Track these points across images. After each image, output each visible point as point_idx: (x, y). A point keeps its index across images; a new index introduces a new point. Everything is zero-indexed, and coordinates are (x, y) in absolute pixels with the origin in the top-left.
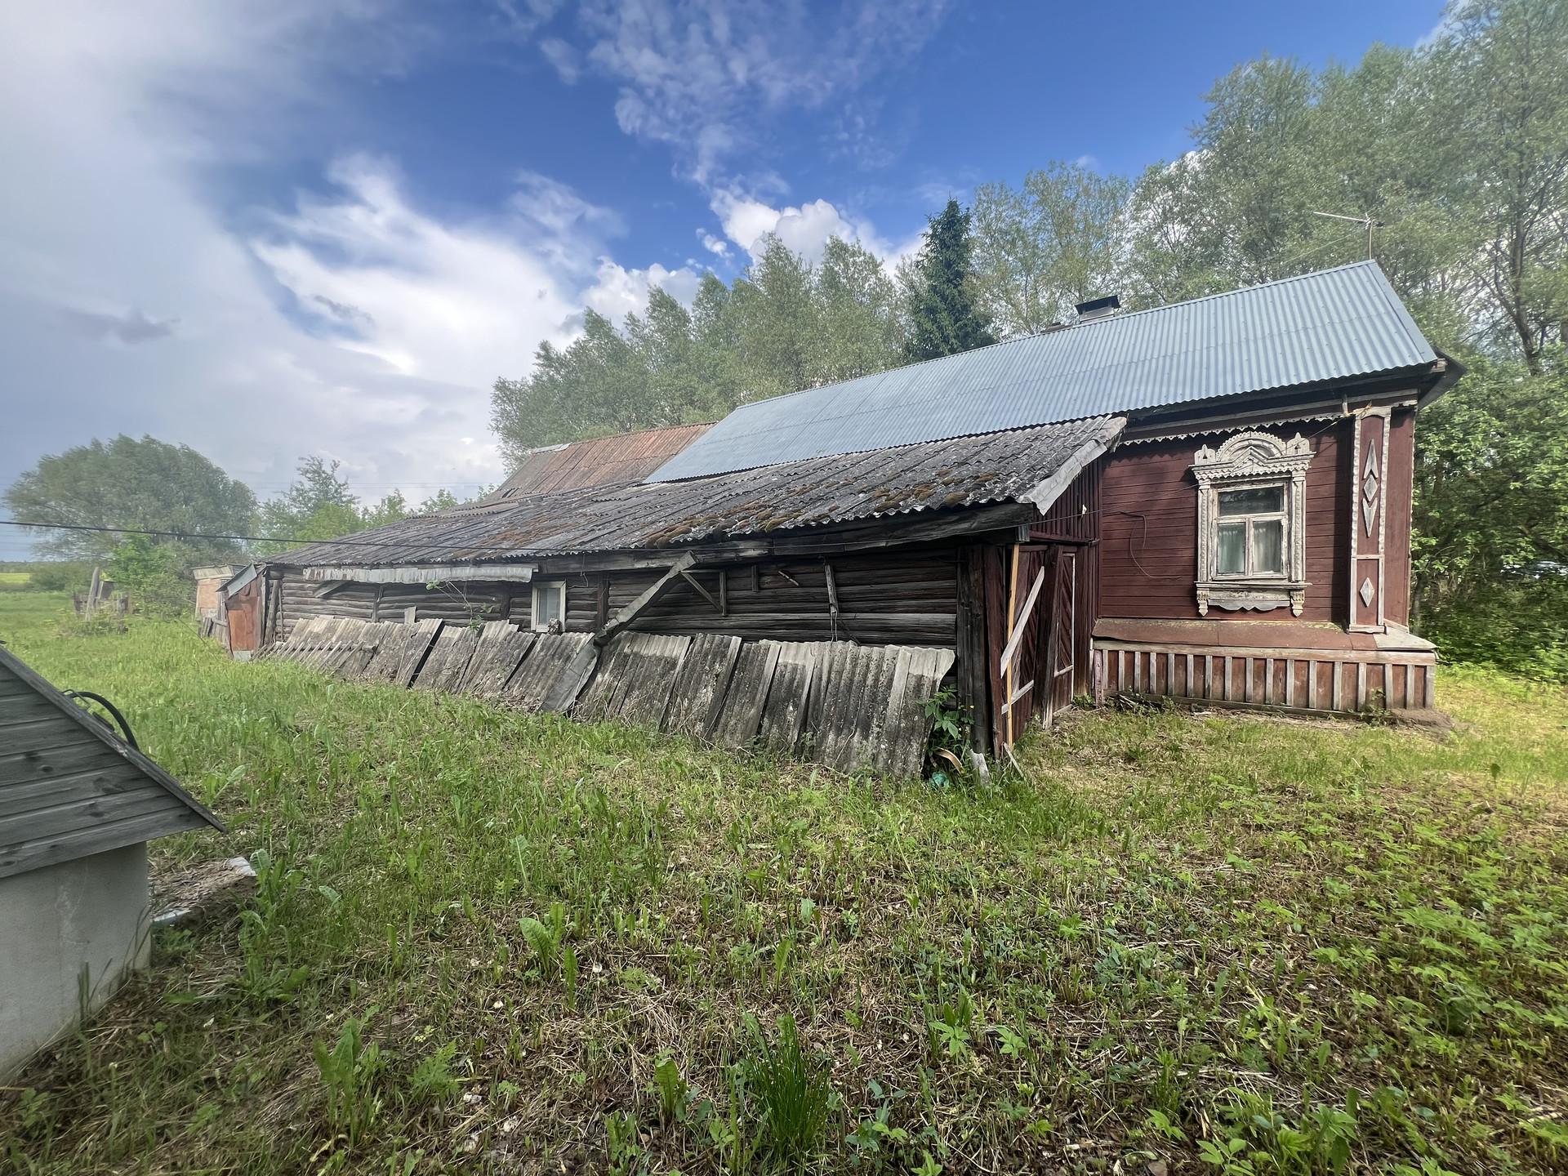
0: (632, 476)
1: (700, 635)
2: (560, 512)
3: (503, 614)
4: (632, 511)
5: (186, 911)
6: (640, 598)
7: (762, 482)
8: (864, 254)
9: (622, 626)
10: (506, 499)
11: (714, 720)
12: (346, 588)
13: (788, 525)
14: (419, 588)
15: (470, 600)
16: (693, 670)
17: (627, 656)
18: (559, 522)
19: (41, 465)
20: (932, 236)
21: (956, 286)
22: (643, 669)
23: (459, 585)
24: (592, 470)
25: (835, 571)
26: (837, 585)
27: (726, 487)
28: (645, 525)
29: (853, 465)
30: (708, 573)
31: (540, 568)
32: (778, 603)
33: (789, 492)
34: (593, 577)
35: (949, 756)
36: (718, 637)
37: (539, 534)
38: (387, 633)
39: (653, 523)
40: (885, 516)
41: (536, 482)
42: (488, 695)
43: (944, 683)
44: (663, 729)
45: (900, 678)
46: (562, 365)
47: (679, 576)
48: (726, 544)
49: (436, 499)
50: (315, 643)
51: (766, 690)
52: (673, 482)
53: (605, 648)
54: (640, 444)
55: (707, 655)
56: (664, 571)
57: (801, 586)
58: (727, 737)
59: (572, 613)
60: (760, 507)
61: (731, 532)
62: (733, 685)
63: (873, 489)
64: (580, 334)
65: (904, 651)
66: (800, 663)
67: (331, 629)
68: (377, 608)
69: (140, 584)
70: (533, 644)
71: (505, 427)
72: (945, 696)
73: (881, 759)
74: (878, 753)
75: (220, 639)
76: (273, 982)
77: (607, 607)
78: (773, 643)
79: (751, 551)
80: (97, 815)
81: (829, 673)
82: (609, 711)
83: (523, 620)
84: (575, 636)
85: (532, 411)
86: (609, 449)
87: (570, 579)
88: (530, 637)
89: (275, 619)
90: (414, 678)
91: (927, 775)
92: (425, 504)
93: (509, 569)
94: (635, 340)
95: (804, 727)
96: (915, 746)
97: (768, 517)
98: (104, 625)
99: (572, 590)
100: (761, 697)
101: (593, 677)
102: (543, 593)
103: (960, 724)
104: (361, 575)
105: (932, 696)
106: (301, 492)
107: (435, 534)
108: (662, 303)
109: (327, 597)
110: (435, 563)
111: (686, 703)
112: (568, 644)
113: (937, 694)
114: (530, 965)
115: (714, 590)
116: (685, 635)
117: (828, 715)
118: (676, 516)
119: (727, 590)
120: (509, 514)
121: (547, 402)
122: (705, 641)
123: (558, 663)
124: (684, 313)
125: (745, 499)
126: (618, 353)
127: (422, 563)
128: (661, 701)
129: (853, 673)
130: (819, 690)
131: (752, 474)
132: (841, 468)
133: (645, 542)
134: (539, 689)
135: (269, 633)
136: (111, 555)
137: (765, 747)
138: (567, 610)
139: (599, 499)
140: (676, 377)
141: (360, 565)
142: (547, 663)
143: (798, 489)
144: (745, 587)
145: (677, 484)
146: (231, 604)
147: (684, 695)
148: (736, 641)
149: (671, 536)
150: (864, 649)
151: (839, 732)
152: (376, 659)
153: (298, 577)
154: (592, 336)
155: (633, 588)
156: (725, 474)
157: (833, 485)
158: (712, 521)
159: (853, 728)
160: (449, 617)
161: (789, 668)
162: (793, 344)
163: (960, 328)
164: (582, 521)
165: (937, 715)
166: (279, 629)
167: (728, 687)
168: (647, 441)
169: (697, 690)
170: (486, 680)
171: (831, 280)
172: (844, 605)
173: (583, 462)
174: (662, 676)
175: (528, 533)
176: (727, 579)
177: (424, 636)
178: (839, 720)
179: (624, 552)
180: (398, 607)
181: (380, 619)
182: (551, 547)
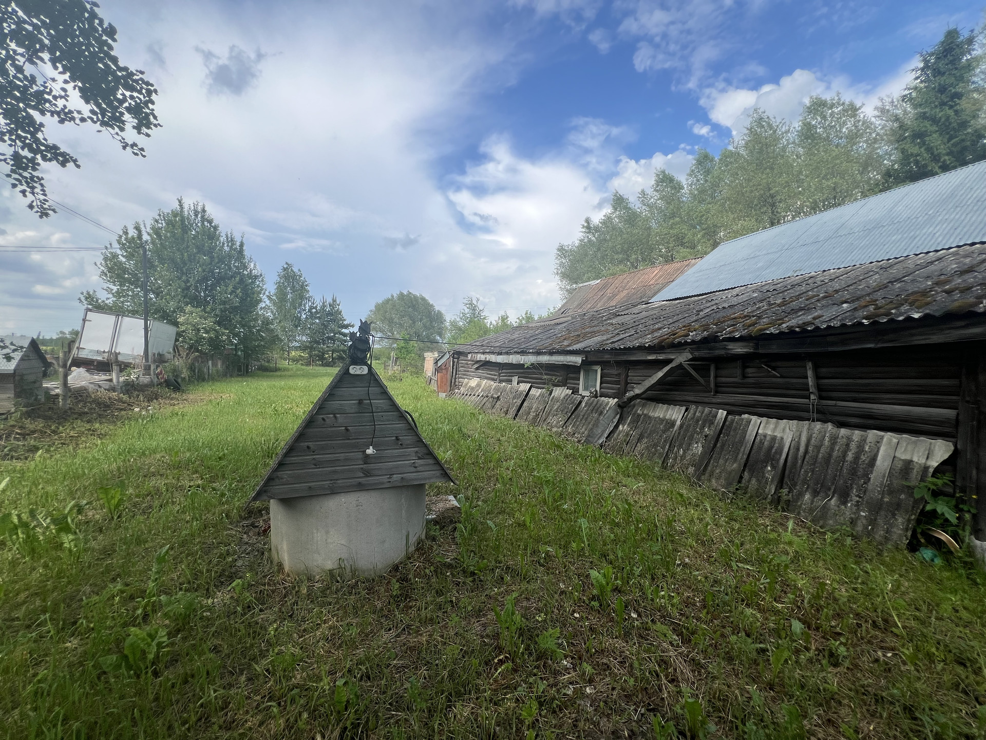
0: (641, 298)
1: (693, 407)
2: (596, 322)
3: (563, 384)
4: (643, 321)
5: (434, 516)
6: (650, 379)
7: (744, 298)
8: (843, 104)
9: (637, 396)
10: (563, 315)
11: (703, 467)
12: (486, 364)
13: (773, 330)
14: (520, 366)
15: (546, 374)
16: (687, 430)
17: (639, 416)
18: (596, 329)
19: (376, 306)
20: (922, 69)
21: (951, 107)
22: (651, 425)
23: (541, 365)
24: (614, 296)
25: (816, 368)
26: (818, 377)
27: (713, 303)
28: (653, 332)
29: (831, 280)
30: (702, 365)
31: (586, 357)
32: (759, 388)
33: (770, 304)
34: (619, 363)
35: (944, 537)
36: (707, 410)
37: (585, 336)
38: (504, 390)
39: (660, 329)
40: (875, 323)
41: (580, 304)
42: (554, 429)
43: (938, 471)
44: (664, 466)
45: (884, 460)
46: (596, 231)
47: (680, 366)
48: (717, 345)
49: (524, 316)
50: (472, 390)
51: (747, 451)
52: (673, 300)
53: (625, 409)
54: (647, 276)
55: (698, 421)
56: (669, 361)
57: (782, 377)
58: (714, 481)
59: (604, 385)
60: (745, 316)
61: (723, 335)
62: (718, 445)
63: (858, 299)
64: (608, 210)
65: (888, 436)
66: (778, 434)
67: (479, 385)
68: (499, 376)
69: (405, 359)
70: (580, 402)
71: (561, 273)
72: (940, 482)
73: (859, 523)
74: (857, 518)
75: (434, 386)
76: (471, 562)
77: (627, 383)
78: (754, 418)
79: (738, 349)
80: (415, 467)
81: (807, 446)
82: (627, 449)
83: (574, 388)
84: (606, 400)
85: (578, 261)
86: (626, 281)
87: (604, 364)
88: (579, 398)
89: (455, 378)
90: (516, 415)
91: (913, 547)
92: (519, 318)
93: (568, 357)
94: (644, 207)
95: (780, 484)
96: (900, 520)
97: (753, 324)
98: (395, 377)
99: (605, 371)
100: (742, 457)
101: (616, 427)
102: (587, 372)
103: (957, 509)
104: (493, 358)
105: (922, 480)
106: (464, 314)
107: (528, 336)
108: (665, 180)
109: (477, 369)
110: (529, 353)
111: (681, 452)
112: (601, 405)
113: (930, 479)
114: (593, 598)
115: (706, 375)
116: (682, 406)
117: (805, 479)
118: (676, 324)
119: (716, 377)
120: (566, 324)
121: (586, 255)
122: (698, 411)
123: (596, 415)
124: (679, 183)
125: (731, 311)
126: (631, 218)
127: (523, 353)
128: (663, 448)
129: (832, 449)
130: (795, 457)
131: (735, 292)
132: (819, 283)
133: (656, 341)
134: (583, 430)
135: (452, 386)
136: (395, 345)
137: (745, 493)
138: (601, 383)
139: (620, 313)
140: (672, 228)
141: (493, 353)
142: (589, 415)
143: (778, 301)
144: (732, 375)
145: (674, 302)
146: (438, 370)
147: (680, 446)
148: (722, 414)
149: (675, 339)
150: (843, 431)
151: (815, 493)
152: (499, 403)
153: (465, 358)
154: (616, 209)
155: (646, 372)
156: (711, 293)
157: (814, 296)
158: (706, 327)
159: (830, 493)
160: (534, 383)
161: (768, 438)
162: (770, 189)
163: (954, 145)
164: (610, 328)
165: (928, 497)
166: (457, 383)
167: (715, 445)
168: (652, 274)
169: (690, 444)
170: (553, 420)
171: (808, 133)
172: (824, 394)
173: (609, 291)
174: (664, 432)
175: (579, 336)
176: (717, 368)
177: (521, 393)
178: (817, 484)
179: (641, 348)
180: (509, 376)
181: (501, 381)
182: (593, 344)
